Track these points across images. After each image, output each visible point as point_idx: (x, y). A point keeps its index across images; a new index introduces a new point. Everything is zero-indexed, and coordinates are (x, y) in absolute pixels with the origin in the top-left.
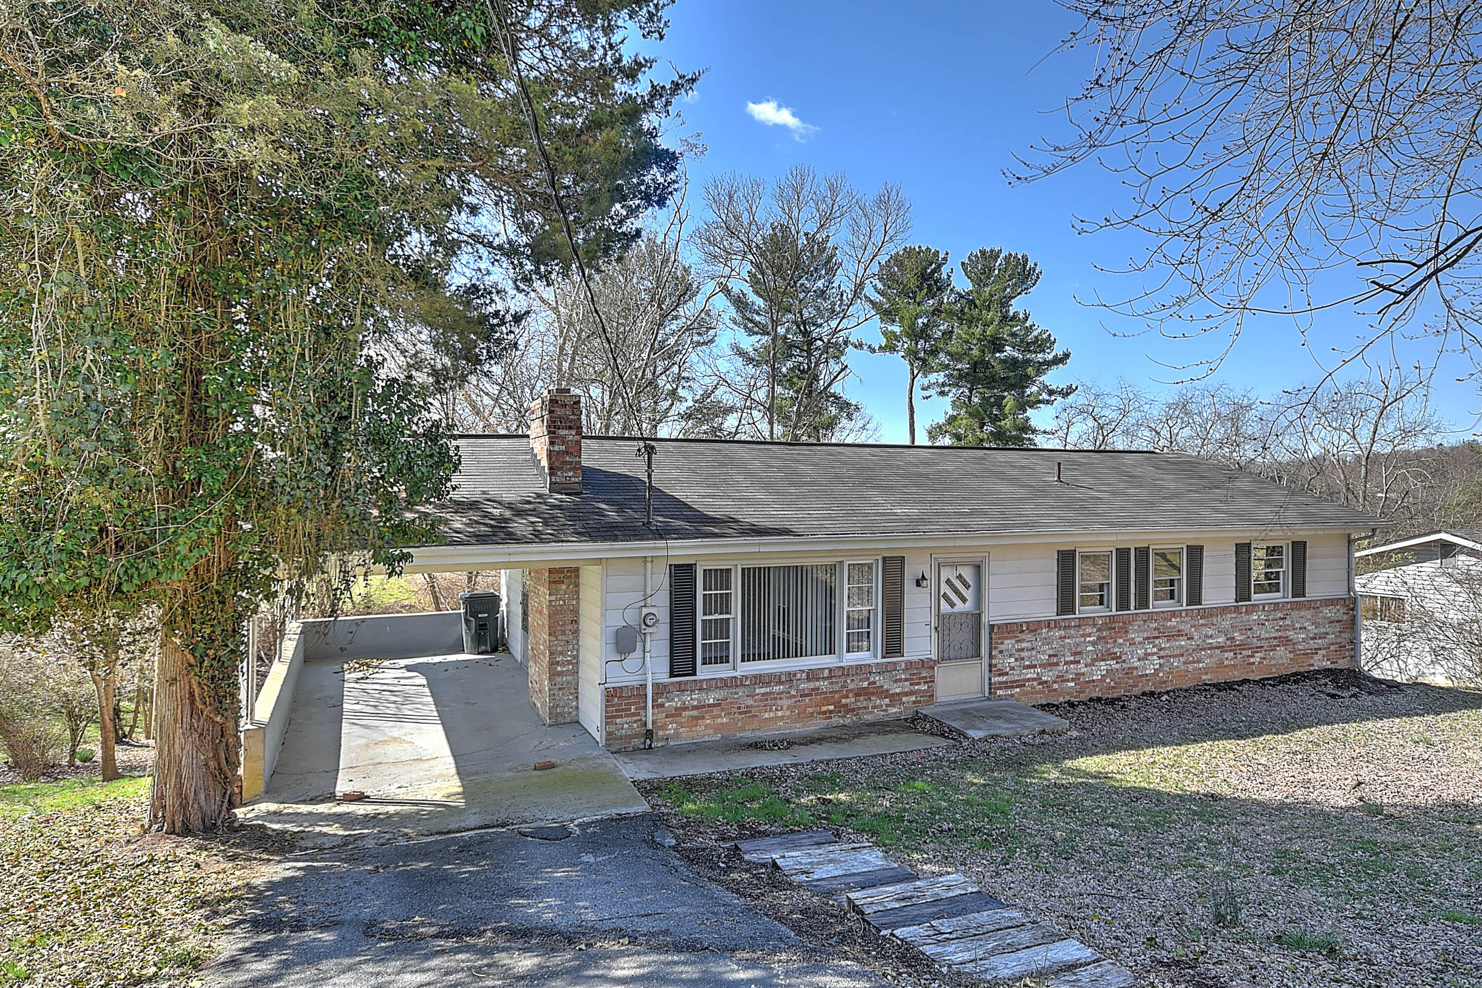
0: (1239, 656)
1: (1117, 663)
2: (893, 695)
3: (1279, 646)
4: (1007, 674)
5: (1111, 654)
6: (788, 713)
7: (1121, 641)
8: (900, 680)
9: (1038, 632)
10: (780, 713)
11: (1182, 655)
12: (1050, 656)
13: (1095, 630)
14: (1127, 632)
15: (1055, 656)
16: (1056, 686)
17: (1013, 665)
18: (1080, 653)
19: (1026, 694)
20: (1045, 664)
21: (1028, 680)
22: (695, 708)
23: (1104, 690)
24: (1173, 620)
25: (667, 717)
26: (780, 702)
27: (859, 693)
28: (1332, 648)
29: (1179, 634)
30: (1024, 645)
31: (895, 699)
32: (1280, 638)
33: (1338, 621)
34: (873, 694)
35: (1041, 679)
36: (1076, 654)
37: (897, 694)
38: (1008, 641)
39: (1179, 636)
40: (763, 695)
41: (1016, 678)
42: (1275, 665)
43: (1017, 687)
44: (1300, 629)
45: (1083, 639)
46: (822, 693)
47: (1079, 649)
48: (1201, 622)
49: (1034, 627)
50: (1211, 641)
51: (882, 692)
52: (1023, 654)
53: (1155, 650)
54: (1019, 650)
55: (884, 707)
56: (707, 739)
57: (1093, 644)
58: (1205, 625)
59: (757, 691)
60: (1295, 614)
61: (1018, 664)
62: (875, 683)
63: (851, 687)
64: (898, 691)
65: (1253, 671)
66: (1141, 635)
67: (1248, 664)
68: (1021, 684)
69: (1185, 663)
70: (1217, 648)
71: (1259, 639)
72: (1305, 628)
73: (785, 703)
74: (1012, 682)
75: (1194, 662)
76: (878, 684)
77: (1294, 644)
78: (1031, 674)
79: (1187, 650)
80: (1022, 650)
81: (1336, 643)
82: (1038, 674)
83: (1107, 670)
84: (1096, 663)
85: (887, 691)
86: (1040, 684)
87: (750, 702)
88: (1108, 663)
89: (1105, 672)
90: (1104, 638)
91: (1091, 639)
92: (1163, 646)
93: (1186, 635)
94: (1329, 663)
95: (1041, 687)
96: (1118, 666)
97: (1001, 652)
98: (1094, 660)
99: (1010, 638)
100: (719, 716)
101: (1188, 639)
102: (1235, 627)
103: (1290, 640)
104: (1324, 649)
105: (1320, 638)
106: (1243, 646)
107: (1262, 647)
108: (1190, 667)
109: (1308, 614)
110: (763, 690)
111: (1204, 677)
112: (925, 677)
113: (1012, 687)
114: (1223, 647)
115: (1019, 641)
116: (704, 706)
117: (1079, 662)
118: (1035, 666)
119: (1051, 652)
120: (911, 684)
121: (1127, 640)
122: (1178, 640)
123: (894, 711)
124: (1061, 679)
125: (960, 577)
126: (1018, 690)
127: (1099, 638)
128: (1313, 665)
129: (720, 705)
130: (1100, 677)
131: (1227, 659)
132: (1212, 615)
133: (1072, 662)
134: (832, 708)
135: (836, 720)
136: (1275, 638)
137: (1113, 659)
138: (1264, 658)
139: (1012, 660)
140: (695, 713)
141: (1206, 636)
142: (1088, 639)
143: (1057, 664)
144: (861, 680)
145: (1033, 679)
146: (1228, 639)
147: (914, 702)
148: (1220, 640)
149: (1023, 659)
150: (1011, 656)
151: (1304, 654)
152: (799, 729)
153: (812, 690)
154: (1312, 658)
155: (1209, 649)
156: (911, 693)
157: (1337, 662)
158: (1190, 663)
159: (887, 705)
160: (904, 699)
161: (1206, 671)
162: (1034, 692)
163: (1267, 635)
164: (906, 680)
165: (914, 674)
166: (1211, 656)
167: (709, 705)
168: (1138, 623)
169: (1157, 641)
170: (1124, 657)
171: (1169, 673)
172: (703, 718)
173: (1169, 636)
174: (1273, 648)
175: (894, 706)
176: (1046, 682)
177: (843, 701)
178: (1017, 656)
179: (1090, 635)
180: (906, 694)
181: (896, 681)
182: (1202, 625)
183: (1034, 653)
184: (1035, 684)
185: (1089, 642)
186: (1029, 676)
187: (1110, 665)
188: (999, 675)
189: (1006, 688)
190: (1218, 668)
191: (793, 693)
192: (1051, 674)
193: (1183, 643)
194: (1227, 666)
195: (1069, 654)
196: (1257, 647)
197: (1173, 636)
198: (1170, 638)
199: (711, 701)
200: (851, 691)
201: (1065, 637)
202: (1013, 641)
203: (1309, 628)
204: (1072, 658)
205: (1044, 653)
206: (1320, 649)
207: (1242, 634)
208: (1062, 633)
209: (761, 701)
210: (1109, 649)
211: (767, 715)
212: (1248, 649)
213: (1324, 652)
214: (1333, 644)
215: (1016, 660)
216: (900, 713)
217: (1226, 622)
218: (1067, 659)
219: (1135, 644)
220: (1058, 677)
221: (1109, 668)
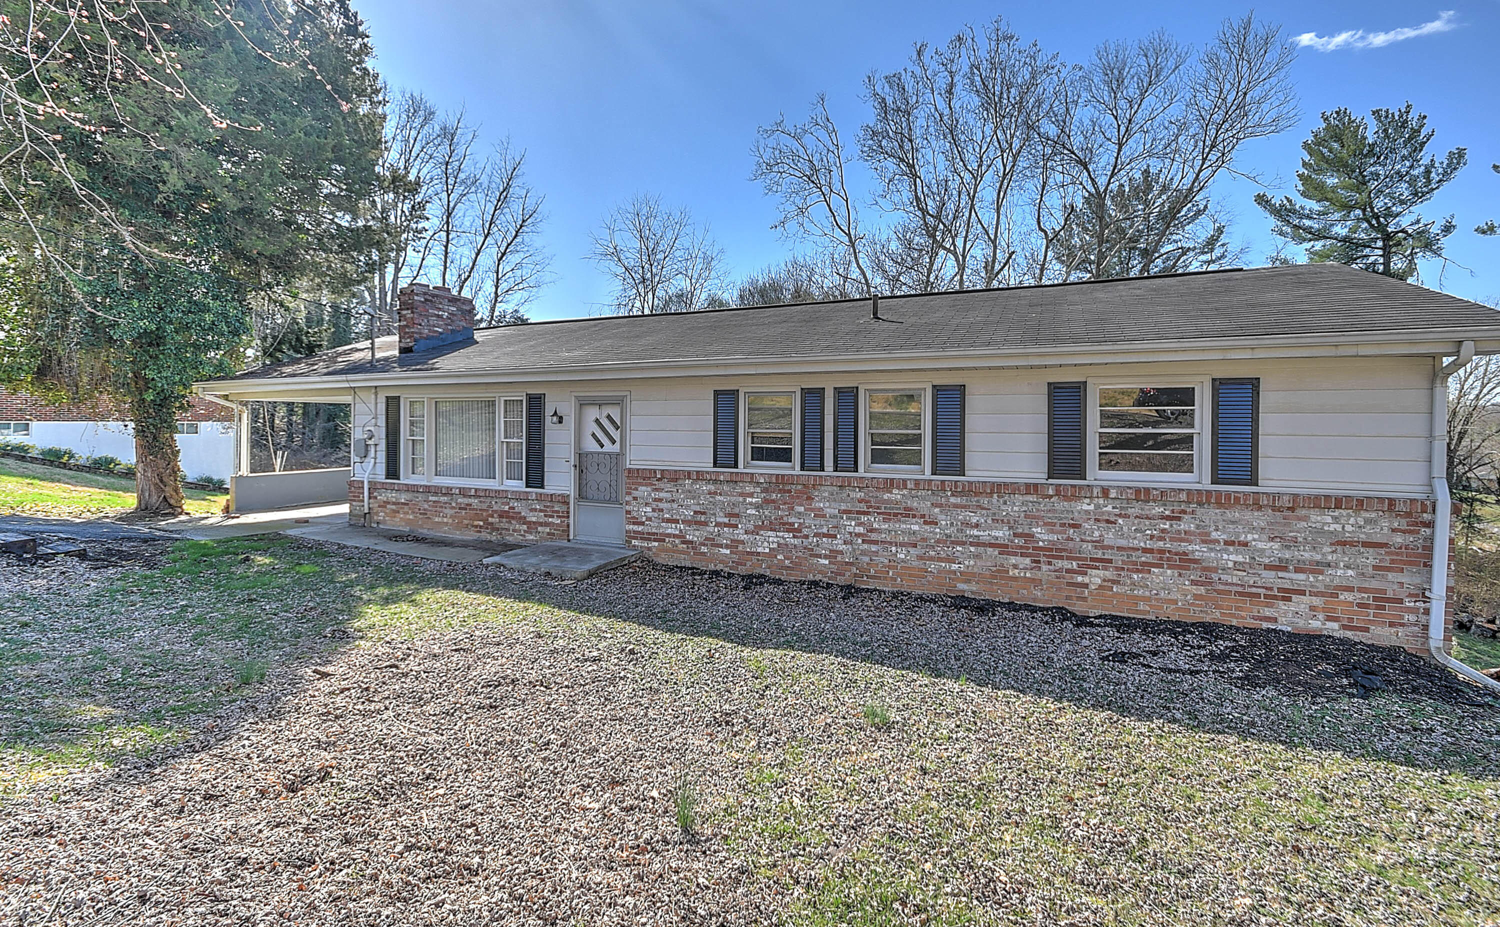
0: (1045, 568)
1: (794, 537)
2: (530, 522)
3: (1160, 566)
4: (643, 524)
5: (784, 524)
6: (450, 521)
7: (802, 509)
8: (536, 510)
9: (680, 482)
10: (445, 520)
11: (915, 546)
12: (695, 512)
13: (758, 490)
14: (810, 498)
15: (704, 513)
16: (704, 549)
17: (650, 515)
18: (737, 515)
19: (666, 550)
20: (689, 521)
21: (669, 535)
22: (394, 504)
23: (774, 568)
24: (895, 491)
25: (379, 506)
26: (446, 511)
27: (502, 515)
28: (1344, 596)
29: (908, 513)
30: (662, 495)
31: (532, 526)
32: (1161, 551)
33: (1366, 544)
34: (513, 518)
35: (684, 537)
36: (730, 515)
37: (534, 522)
38: (644, 488)
39: (908, 516)
40: (434, 502)
41: (654, 530)
42: (1149, 599)
43: (655, 540)
44: (1226, 543)
45: (741, 499)
46: (474, 509)
47: (736, 511)
48: (953, 500)
49: (675, 477)
50: (975, 532)
51: (521, 518)
52: (661, 505)
53: (861, 530)
54: (655, 500)
55: (522, 533)
56: (401, 528)
57: (757, 507)
58: (964, 507)
59: (430, 498)
60: (1210, 514)
61: (656, 515)
62: (513, 508)
63: (495, 508)
64: (534, 519)
65: (1084, 599)
66: (837, 505)
67: (1069, 584)
68: (661, 538)
69: (920, 558)
70: (991, 545)
71: (1099, 544)
72: (1245, 544)
73: (449, 512)
74: (649, 534)
75: (940, 560)
76: (516, 510)
77: (1205, 569)
78: (671, 529)
79: (924, 540)
80: (660, 500)
81: (1361, 590)
82: (681, 531)
83: (779, 544)
84: (762, 532)
85: (525, 518)
86: (683, 542)
87: (426, 506)
88: (781, 534)
89: (775, 546)
90: (773, 501)
91: (754, 500)
92: (876, 526)
93: (923, 516)
94: (1335, 625)
95: (685, 546)
96: (796, 541)
97: (635, 499)
98: (761, 528)
99: (646, 485)
100: (408, 513)
101: (925, 523)
102: (1034, 517)
103: (1196, 561)
104: (1316, 594)
105: (1297, 570)
106: (1053, 552)
107: (1110, 561)
108: (932, 567)
109: (1259, 519)
110: (434, 499)
111: (961, 586)
112: (558, 512)
113: (649, 540)
114: (1007, 546)
115: (657, 490)
116: (399, 504)
117: (736, 526)
118: (677, 521)
119: (698, 508)
120: (545, 516)
121: (812, 510)
122: (904, 522)
123: (532, 537)
124: (711, 541)
125: (609, 417)
126: (656, 544)
127: (766, 501)
128: (1275, 620)
129: (407, 504)
130: (767, 550)
131: (1015, 567)
132: (976, 494)
133: (726, 525)
134: (481, 523)
135: (485, 535)
136: (1145, 550)
137: (788, 531)
138: (1114, 582)
139: (649, 509)
140: (394, 507)
141: (967, 524)
142: (749, 500)
143: (705, 524)
144: (503, 504)
145: (675, 536)
146: (1015, 535)
147: (548, 534)
148: (1000, 534)
149: (662, 510)
150: (647, 504)
151: (1241, 594)
152: (458, 536)
153: (467, 505)
154: (1271, 606)
155: (971, 544)
156: (546, 524)
157: (1367, 630)
158: (931, 559)
159: (525, 531)
160: (539, 529)
161: (967, 577)
162: (675, 550)
163: (1123, 543)
164: (541, 511)
165: (548, 507)
166: (977, 556)
167: (402, 504)
168: (830, 488)
169: (864, 518)
170: (805, 531)
171: (889, 567)
172: (398, 512)
173: (889, 514)
174: (1145, 568)
175: (531, 533)
176: (691, 542)
177: (490, 519)
178: (654, 506)
179: (751, 495)
180: (541, 524)
181: (532, 510)
182: (956, 506)
183: (675, 506)
184: (677, 541)
185: (751, 504)
186: (669, 531)
187: (784, 538)
188: (634, 523)
189: (641, 539)
190: (995, 577)
191: (454, 505)
192: (697, 533)
193: (915, 527)
194: (1015, 579)
195: (721, 514)
196: (1092, 559)
197: (896, 515)
198: (889, 516)
199: (403, 501)
200: (496, 511)
201: (715, 493)
202: (649, 489)
203: (1261, 545)
204: (726, 520)
205: (688, 507)
206: (1303, 593)
207: (1053, 532)
208: (712, 488)
209: (433, 506)
210: (782, 518)
211: (436, 520)
212: (1068, 558)
213: (1317, 601)
214: (1350, 589)
215: (654, 510)
216: (537, 541)
217: (1015, 507)
218: (719, 520)
219: (824, 516)
220: (707, 539)
221: (782, 541)
